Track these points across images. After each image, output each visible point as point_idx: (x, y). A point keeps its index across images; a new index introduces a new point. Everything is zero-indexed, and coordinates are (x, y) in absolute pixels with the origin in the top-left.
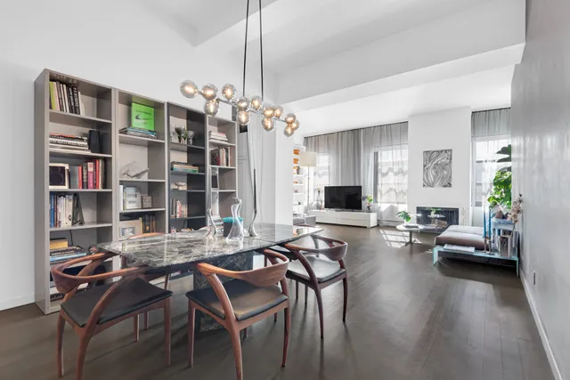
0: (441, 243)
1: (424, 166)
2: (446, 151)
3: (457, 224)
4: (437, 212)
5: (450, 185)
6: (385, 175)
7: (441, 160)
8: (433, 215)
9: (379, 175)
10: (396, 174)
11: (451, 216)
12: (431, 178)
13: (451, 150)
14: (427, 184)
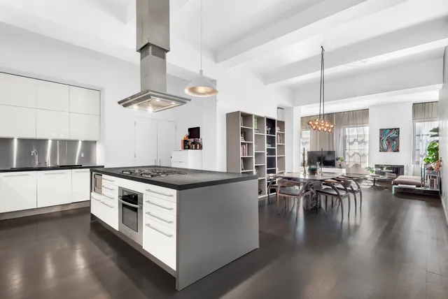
0: (396, 183)
1: (380, 138)
2: (395, 129)
3: (403, 174)
4: (388, 168)
5: (398, 151)
6: (351, 144)
7: (393, 135)
8: (385, 170)
9: (347, 144)
10: (360, 143)
11: (398, 170)
12: (385, 147)
13: (399, 129)
14: (382, 150)
